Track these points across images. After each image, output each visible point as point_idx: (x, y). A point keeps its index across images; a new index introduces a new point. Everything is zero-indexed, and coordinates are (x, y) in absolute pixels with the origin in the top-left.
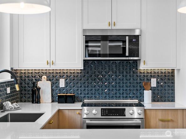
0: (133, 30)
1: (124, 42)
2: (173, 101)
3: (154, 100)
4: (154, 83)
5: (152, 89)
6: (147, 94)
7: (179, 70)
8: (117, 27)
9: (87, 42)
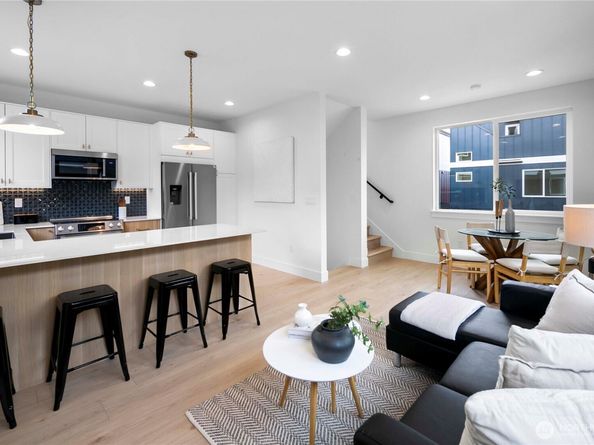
0: (100, 153)
1: (101, 165)
2: (145, 215)
3: (129, 214)
4: (127, 200)
5: (127, 206)
6: (122, 211)
7: (151, 189)
8: (92, 150)
9: (57, 161)
